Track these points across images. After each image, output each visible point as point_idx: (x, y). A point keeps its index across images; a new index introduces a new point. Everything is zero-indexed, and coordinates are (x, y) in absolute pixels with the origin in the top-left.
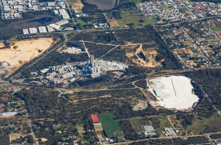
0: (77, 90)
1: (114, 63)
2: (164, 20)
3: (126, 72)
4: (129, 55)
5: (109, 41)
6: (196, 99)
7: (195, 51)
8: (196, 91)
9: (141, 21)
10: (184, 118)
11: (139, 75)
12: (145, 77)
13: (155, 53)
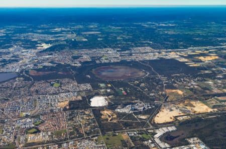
0: (133, 101)
1: (121, 111)
2: (93, 140)
3: (116, 108)
4: (115, 116)
5: (126, 123)
6: (91, 100)
7: (83, 118)
8: (90, 102)
9: (108, 139)
10: (98, 94)
11: (111, 107)
12: (108, 106)
13: (102, 117)
